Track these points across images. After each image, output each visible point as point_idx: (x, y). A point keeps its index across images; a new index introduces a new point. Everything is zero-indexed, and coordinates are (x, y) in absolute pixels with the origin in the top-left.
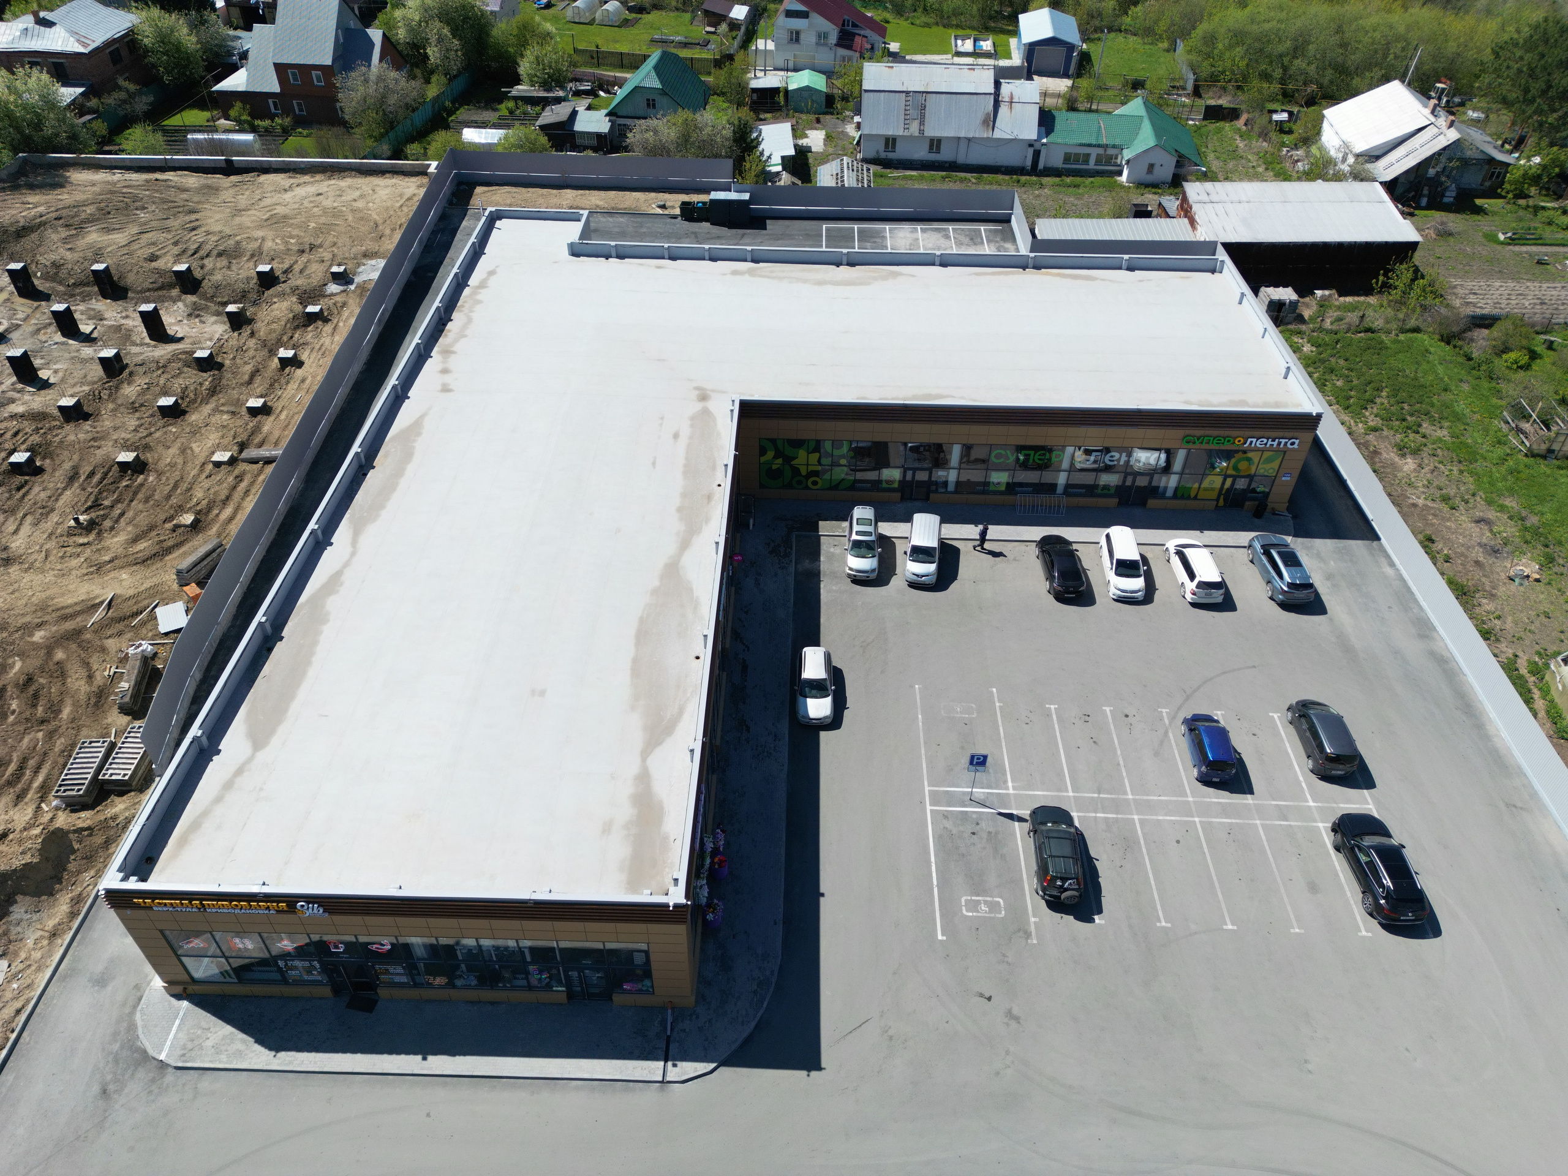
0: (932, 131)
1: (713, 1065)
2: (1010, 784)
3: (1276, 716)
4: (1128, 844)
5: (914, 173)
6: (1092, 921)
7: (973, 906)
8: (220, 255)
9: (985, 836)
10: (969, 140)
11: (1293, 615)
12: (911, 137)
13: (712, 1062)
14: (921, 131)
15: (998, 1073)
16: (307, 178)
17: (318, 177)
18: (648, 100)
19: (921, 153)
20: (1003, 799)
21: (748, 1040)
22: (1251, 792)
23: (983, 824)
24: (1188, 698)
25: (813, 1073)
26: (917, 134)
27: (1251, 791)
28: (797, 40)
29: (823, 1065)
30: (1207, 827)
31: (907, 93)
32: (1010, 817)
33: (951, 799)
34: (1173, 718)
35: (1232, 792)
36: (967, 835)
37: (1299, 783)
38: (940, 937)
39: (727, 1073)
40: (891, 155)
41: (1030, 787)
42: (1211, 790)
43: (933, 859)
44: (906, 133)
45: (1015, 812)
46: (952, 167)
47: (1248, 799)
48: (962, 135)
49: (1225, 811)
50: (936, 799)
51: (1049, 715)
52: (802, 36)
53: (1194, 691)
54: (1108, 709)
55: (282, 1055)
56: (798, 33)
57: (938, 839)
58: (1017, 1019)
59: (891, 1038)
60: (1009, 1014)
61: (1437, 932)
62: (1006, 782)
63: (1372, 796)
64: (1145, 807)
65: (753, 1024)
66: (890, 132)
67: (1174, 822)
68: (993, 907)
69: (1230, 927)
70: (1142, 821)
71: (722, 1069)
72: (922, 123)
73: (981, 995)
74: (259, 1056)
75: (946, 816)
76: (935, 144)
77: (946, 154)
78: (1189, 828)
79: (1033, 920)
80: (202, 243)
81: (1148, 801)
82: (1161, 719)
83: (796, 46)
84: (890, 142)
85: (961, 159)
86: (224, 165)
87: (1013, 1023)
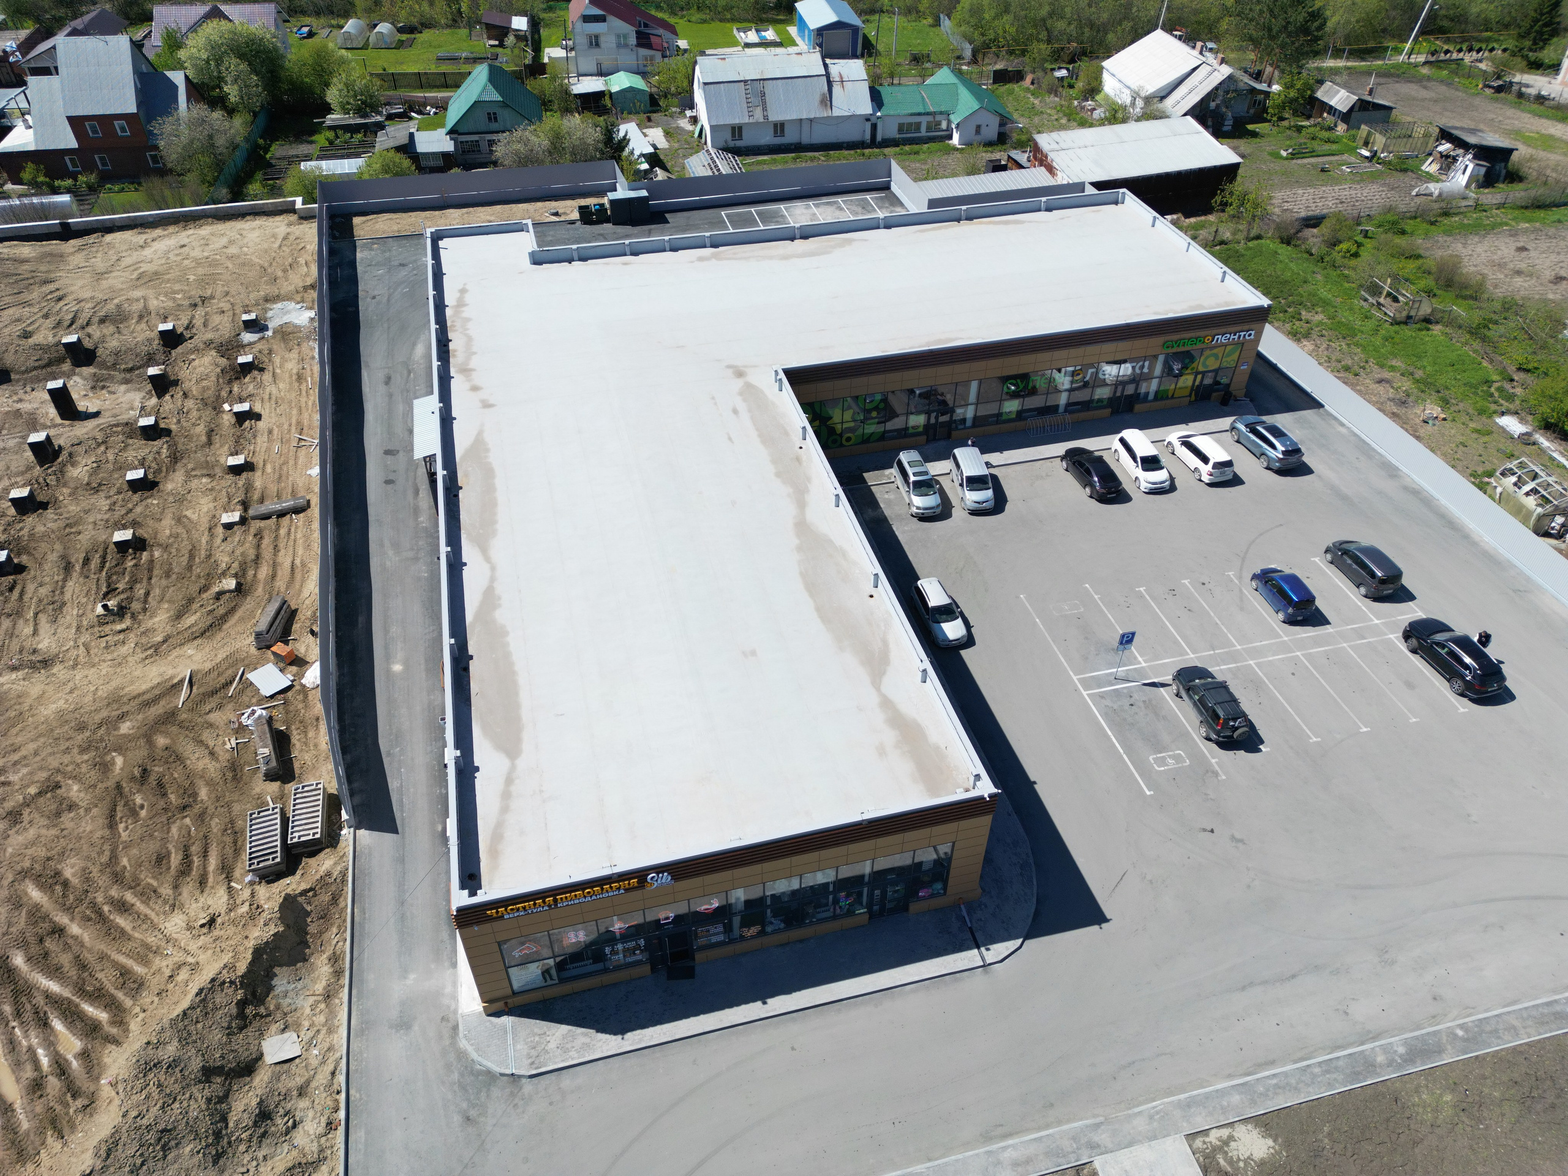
0: (775, 116)
1: (1020, 941)
2: (1140, 659)
3: (1317, 560)
4: (1257, 685)
5: (765, 158)
6: (1259, 750)
7: (1162, 762)
8: (102, 321)
9: (1141, 704)
10: (811, 120)
11: (1289, 479)
12: (757, 123)
13: (1016, 938)
14: (766, 117)
15: (1249, 887)
16: (158, 232)
17: (171, 229)
18: (489, 114)
19: (767, 138)
20: (1140, 672)
21: (1037, 914)
22: (1329, 623)
23: (1136, 696)
24: (1243, 560)
25: (1104, 925)
26: (762, 120)
27: (1327, 622)
28: (597, 45)
29: (1108, 917)
30: (1308, 657)
31: (745, 81)
32: (1153, 685)
33: (1099, 682)
34: (1240, 578)
35: (1314, 626)
36: (1127, 707)
37: (1359, 607)
38: (1148, 793)
39: (1032, 944)
40: (739, 143)
41: (1157, 658)
42: (1298, 628)
43: (1110, 733)
44: (751, 120)
45: (1156, 680)
46: (798, 148)
47: (1328, 629)
48: (804, 117)
49: (1316, 642)
50: (1087, 684)
51: (1142, 597)
52: (602, 40)
53: (1246, 553)
54: (1186, 582)
55: (629, 1035)
56: (597, 37)
57: (1106, 716)
58: (1241, 841)
59: (1151, 882)
60: (1233, 838)
61: (1512, 697)
62: (1136, 658)
63: (1417, 606)
64: (1255, 653)
65: (1035, 900)
66: (736, 121)
67: (1283, 660)
68: (1177, 758)
69: (1365, 730)
70: (1257, 664)
71: (1027, 942)
72: (765, 109)
73: (1204, 830)
74: (608, 1043)
75: (1102, 696)
76: (779, 128)
77: (790, 137)
78: (1296, 661)
79: (1213, 761)
80: (77, 312)
81: (1254, 648)
82: (1232, 581)
83: (596, 51)
84: (737, 131)
85: (806, 140)
86: (59, 229)
87: (1240, 845)
